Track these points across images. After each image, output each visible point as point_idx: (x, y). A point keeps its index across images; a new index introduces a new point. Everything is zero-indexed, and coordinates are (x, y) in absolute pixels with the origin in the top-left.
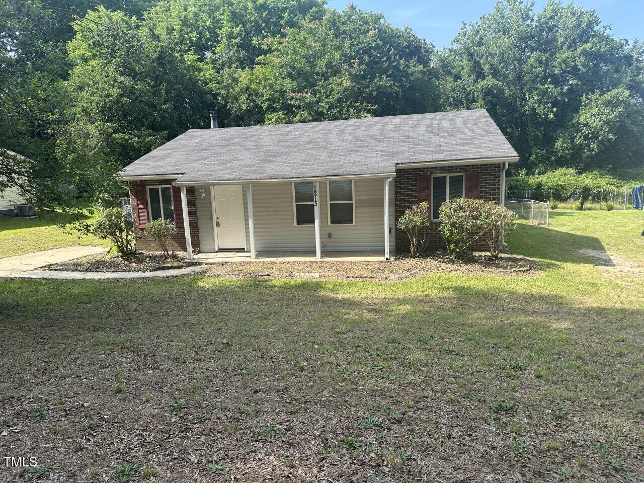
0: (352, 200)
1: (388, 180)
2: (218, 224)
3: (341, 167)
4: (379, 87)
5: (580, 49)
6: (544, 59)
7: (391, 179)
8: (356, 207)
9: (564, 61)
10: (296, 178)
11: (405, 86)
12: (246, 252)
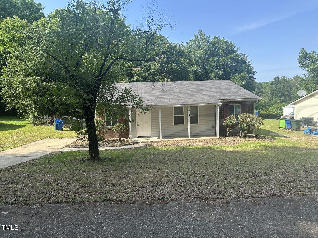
0: (198, 114)
1: (219, 106)
2: (138, 125)
3: (195, 100)
4: (172, 68)
5: (229, 57)
6: (216, 59)
7: (220, 106)
8: (199, 117)
9: (223, 61)
10: (182, 105)
11: (181, 68)
12: (151, 137)
